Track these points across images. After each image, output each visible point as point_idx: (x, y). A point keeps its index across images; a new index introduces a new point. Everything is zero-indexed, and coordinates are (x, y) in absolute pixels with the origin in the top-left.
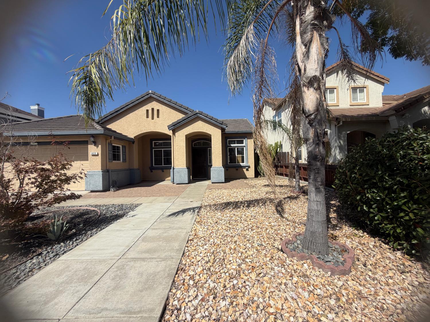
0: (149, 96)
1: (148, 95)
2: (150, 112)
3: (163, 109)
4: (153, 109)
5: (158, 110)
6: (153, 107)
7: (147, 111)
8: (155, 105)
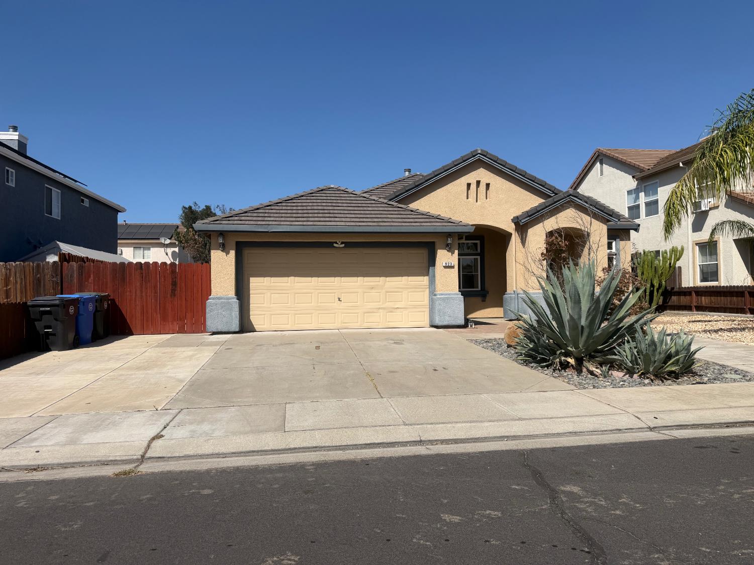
0: (477, 157)
1: (474, 156)
2: (473, 187)
3: (497, 182)
4: (478, 183)
5: (488, 185)
6: (478, 179)
7: (469, 185)
8: (482, 175)
